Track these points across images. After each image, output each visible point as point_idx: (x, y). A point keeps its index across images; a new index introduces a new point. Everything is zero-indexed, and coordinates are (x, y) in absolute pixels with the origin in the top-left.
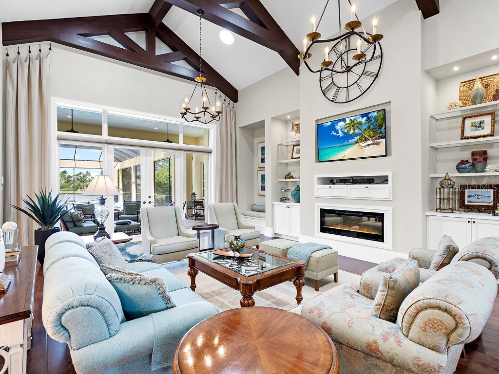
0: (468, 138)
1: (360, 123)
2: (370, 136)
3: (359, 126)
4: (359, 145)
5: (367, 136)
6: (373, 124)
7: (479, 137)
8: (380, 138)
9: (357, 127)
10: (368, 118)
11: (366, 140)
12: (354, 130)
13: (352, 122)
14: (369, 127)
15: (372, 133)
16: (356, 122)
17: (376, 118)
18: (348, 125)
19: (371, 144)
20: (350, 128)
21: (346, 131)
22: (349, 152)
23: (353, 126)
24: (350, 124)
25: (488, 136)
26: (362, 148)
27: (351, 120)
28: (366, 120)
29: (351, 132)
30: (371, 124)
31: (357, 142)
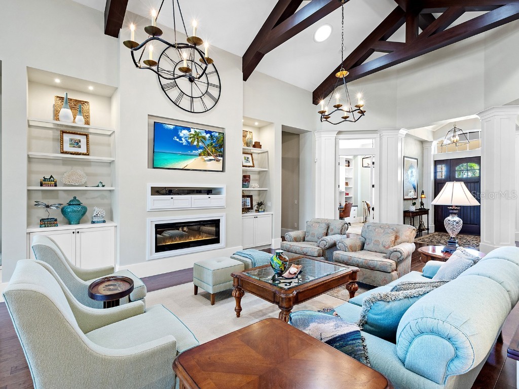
1: (204, 138)
2: (212, 152)
3: (203, 140)
4: (202, 158)
5: (209, 152)
6: (215, 142)
8: (219, 156)
9: (201, 140)
10: (211, 136)
11: (209, 155)
12: (198, 142)
13: (197, 134)
14: (212, 144)
15: (214, 150)
16: (200, 135)
17: (217, 138)
18: (192, 136)
19: (213, 160)
20: (195, 140)
21: (190, 141)
22: (193, 162)
23: (198, 139)
24: (194, 135)
26: (205, 161)
27: (195, 132)
28: (209, 137)
29: (195, 143)
30: (214, 142)
31: (200, 155)
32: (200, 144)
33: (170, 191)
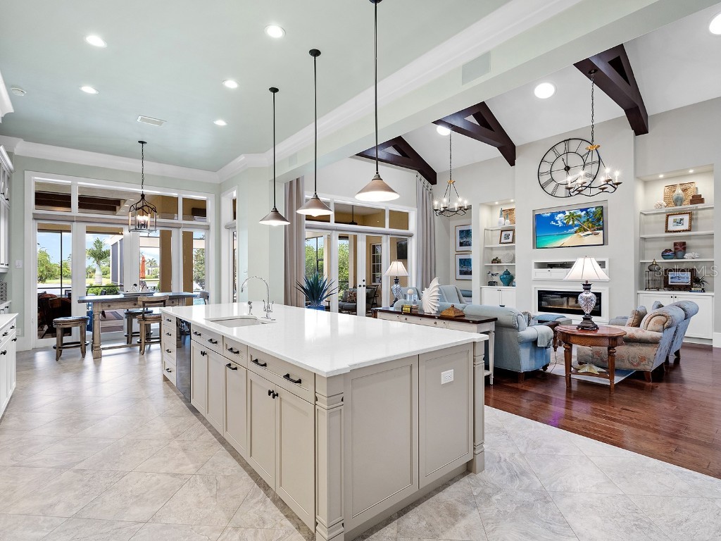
0: (671, 232)
1: (580, 216)
2: (589, 227)
3: (579, 218)
7: (680, 231)
8: (598, 229)
10: (587, 212)
11: (585, 230)
12: (573, 221)
13: (572, 215)
14: (588, 220)
15: (590, 225)
16: (575, 215)
17: (594, 213)
21: (565, 222)
22: (568, 240)
25: (686, 231)
29: (571, 223)
31: (576, 232)
32: (575, 222)
33: (551, 266)
